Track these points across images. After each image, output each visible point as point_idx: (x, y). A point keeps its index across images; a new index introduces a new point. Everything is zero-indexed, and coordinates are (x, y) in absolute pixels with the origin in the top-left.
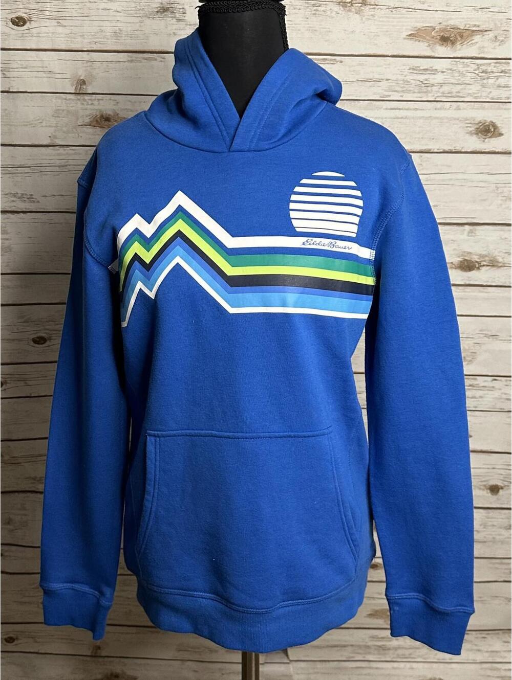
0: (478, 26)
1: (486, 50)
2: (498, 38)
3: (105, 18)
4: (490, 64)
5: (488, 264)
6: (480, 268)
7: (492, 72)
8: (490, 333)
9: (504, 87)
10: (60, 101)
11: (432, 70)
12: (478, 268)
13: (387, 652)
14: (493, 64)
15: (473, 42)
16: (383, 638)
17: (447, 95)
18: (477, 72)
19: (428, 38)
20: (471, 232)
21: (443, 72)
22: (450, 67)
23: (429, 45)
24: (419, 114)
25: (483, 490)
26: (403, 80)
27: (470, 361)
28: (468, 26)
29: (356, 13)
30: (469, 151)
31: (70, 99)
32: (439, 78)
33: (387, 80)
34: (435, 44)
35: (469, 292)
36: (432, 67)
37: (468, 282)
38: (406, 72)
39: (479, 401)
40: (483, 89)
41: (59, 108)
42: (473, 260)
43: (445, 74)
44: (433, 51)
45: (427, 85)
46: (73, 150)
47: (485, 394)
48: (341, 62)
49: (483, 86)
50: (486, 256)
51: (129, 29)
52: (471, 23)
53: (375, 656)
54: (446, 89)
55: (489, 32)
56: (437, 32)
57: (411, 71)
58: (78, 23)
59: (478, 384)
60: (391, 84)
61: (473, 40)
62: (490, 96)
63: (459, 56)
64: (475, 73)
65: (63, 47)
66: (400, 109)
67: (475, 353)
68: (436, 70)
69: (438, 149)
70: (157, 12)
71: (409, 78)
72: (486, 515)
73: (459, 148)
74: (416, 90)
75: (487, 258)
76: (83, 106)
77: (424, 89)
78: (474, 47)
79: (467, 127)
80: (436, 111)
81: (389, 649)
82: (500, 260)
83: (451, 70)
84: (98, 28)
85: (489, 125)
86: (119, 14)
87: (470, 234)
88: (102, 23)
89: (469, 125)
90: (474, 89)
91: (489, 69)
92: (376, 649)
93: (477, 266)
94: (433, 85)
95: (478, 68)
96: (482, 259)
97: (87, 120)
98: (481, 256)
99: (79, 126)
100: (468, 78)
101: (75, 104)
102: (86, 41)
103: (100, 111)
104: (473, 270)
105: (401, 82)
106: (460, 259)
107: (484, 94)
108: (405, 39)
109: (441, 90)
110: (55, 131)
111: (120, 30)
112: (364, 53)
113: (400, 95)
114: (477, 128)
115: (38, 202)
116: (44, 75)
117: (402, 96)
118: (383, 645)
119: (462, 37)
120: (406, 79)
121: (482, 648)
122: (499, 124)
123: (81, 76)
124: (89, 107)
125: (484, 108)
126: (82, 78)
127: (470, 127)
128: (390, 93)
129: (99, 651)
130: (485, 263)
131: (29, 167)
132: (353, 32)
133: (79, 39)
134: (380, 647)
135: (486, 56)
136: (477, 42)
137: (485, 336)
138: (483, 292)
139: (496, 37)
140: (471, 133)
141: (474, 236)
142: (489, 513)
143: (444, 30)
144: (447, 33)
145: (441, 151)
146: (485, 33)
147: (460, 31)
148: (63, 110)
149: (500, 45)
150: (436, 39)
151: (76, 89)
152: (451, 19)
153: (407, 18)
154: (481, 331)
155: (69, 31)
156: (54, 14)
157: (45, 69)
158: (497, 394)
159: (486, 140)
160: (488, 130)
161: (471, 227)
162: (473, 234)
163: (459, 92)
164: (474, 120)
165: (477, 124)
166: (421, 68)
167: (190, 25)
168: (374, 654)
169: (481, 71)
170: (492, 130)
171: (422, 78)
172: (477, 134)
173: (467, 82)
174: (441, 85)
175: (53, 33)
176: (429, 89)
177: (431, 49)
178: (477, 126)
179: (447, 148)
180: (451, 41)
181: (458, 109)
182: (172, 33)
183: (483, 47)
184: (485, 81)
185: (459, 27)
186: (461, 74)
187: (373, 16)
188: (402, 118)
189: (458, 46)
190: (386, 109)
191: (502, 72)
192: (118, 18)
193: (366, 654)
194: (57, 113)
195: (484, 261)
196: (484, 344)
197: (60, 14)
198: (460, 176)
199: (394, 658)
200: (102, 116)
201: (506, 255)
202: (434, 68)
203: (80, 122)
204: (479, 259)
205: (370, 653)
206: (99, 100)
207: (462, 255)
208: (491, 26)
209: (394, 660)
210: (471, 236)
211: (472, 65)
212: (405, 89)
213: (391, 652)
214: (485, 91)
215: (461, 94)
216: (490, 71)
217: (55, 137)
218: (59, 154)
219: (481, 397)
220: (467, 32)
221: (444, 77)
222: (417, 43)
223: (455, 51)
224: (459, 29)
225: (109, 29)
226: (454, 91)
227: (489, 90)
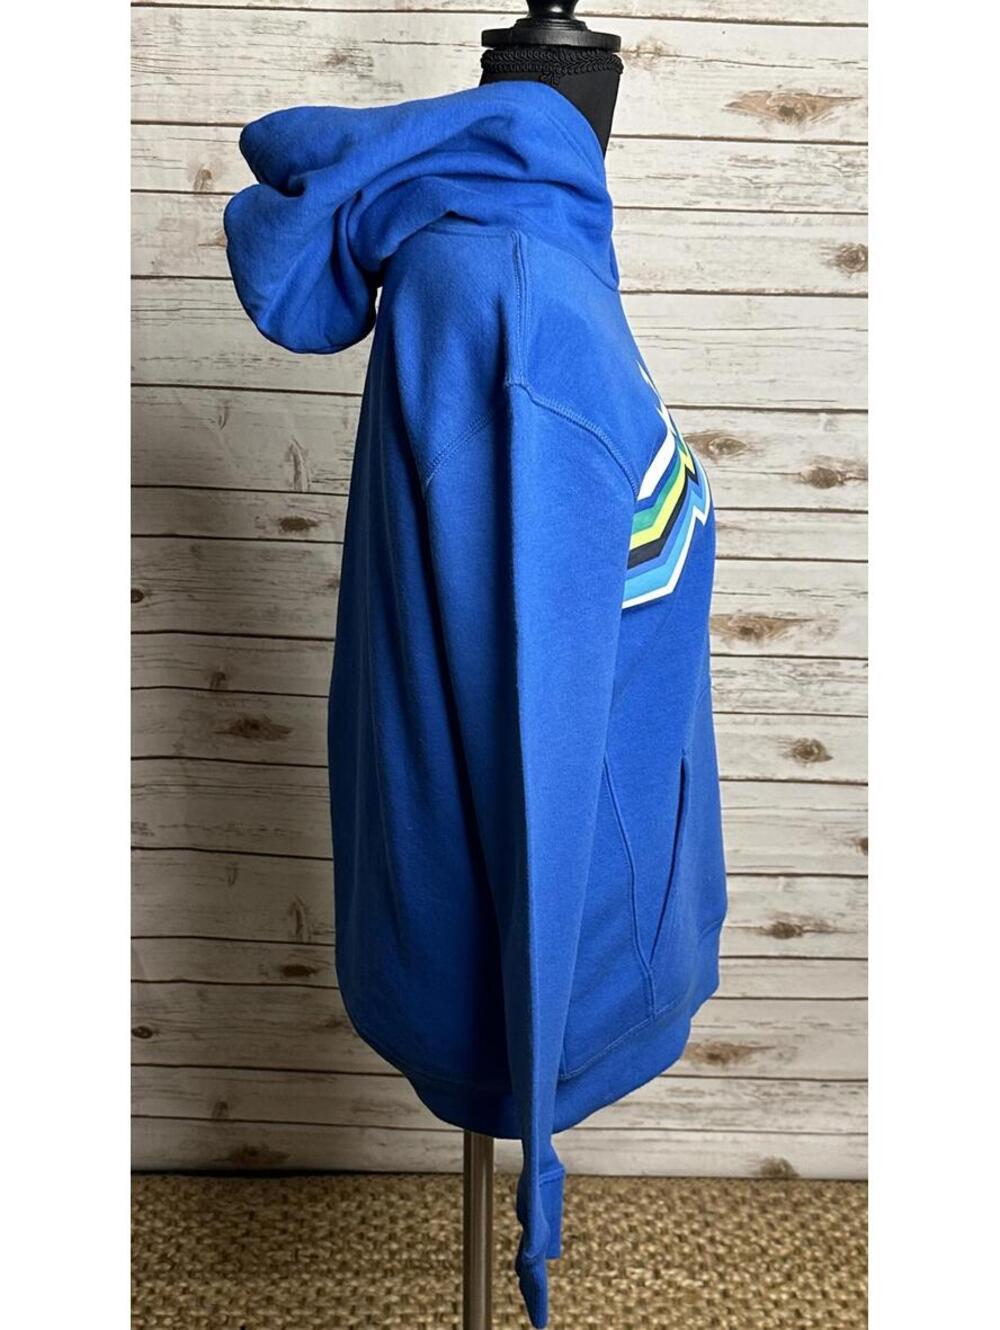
0: (840, 91)
1: (852, 130)
3: (245, 72)
4: (859, 152)
5: (857, 476)
6: (845, 482)
8: (860, 589)
10: (168, 205)
11: (768, 162)
12: (842, 483)
13: (694, 1115)
15: (832, 116)
16: (688, 1092)
17: (790, 202)
18: (838, 165)
19: (759, 109)
20: (829, 423)
21: (783, 165)
22: (794, 157)
23: (762, 122)
24: (746, 231)
25: (851, 846)
26: (721, 178)
27: (829, 634)
28: (824, 91)
29: (645, 69)
30: (826, 292)
31: (186, 202)
32: (777, 174)
33: (695, 176)
34: (771, 119)
35: (827, 522)
36: (765, 157)
37: (824, 506)
38: (726, 164)
39: (842, 700)
41: (168, 216)
42: (832, 469)
43: (788, 167)
44: (768, 131)
45: (757, 186)
46: (190, 284)
47: (853, 689)
48: (621, 147)
49: (848, 188)
50: (854, 463)
51: (282, 90)
52: (829, 86)
53: (678, 1122)
54: (788, 192)
55: (856, 101)
56: (774, 100)
57: (733, 162)
58: (199, 79)
59: (841, 673)
60: (701, 184)
61: (831, 113)
62: (859, 204)
63: (810, 139)
64: (834, 167)
65: (176, 118)
66: (715, 224)
67: (836, 621)
68: (773, 161)
69: (777, 290)
70: (328, 63)
71: (729, 174)
72: (855, 887)
73: (809, 288)
74: (741, 194)
75: (855, 467)
76: (205, 213)
77: (754, 193)
78: (835, 125)
79: (823, 254)
80: (773, 228)
81: (699, 1110)
83: (796, 161)
84: (233, 88)
85: (857, 252)
86: (266, 66)
87: (828, 428)
88: (239, 81)
89: (826, 251)
90: (835, 191)
91: (858, 161)
92: (677, 1110)
93: (840, 479)
94: (768, 186)
95: (841, 159)
96: (847, 469)
97: (213, 237)
98: (846, 463)
99: (200, 245)
100: (824, 175)
101: (194, 211)
102: (213, 108)
104: (833, 485)
105: (717, 181)
106: (813, 468)
107: (850, 201)
108: (723, 110)
109: (781, 194)
110: (161, 254)
111: (267, 91)
112: (657, 133)
113: (715, 200)
114: (839, 256)
116: (144, 163)
117: (718, 203)
118: (689, 1104)
119: (814, 108)
120: (724, 175)
121: (851, 1111)
123: (203, 165)
124: (216, 214)
125: (849, 224)
126: (205, 168)
127: (828, 254)
128: (699, 198)
129: (225, 1111)
130: (852, 475)
132: (641, 99)
133: (201, 106)
134: (684, 1106)
135: (850, 140)
136: (837, 118)
137: (853, 594)
138: (849, 522)
140: (829, 264)
141: (833, 431)
142: (860, 884)
143: (786, 97)
144: (789, 101)
145: (781, 292)
146: (850, 102)
147: (809, 98)
148: (175, 220)
150: (773, 111)
151: (196, 185)
152: (796, 79)
153: (727, 77)
154: (846, 585)
155: (185, 93)
156: (162, 64)
157: (147, 153)
159: (854, 275)
160: (854, 259)
161: (830, 417)
162: (834, 428)
163: (810, 198)
164: (833, 243)
165: (839, 249)
166: (750, 158)
167: (380, 84)
168: (674, 1119)
169: (844, 163)
170: (863, 259)
171: (750, 173)
172: (839, 265)
173: (824, 182)
174: (781, 186)
175: (159, 95)
176: (762, 191)
177: (765, 127)
178: (839, 253)
179: (791, 288)
180: (797, 114)
181: (808, 224)
182: (350, 97)
183: (849, 126)
184: (851, 180)
185: (809, 92)
186: (814, 168)
187: (672, 73)
188: (718, 238)
189: (808, 122)
190: (694, 223)
192: (265, 73)
193: (661, 1118)
194: (164, 225)
195: (851, 471)
196: (851, 606)
197: (171, 65)
198: (812, 333)
199: (707, 1124)
202: (769, 159)
203: (201, 239)
204: (842, 468)
205: (668, 1117)
207: (816, 461)
208: (861, 92)
209: (708, 1128)
210: (830, 430)
211: (830, 154)
212: (722, 192)
213: (702, 1114)
214: (851, 197)
215: (813, 201)
216: (859, 163)
217: (161, 263)
218: (166, 292)
219: (847, 693)
220: (823, 101)
221: (786, 173)
222: (742, 117)
223: (803, 131)
224: (811, 96)
225: (250, 91)
226: (802, 195)
227: (857, 195)
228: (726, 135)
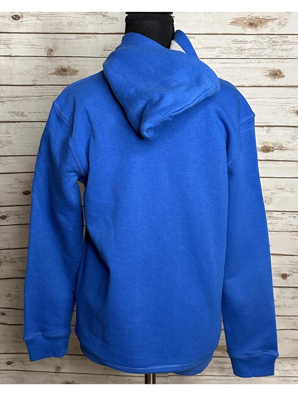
0: (270, 17)
1: (275, 30)
2: (281, 23)
3: (63, 15)
4: (277, 37)
5: (278, 148)
6: (274, 151)
7: (278, 42)
8: (280, 187)
9: (285, 50)
10: (38, 61)
11: (245, 42)
12: (272, 151)
13: (224, 370)
14: (279, 38)
15: (267, 25)
16: (222, 362)
17: (253, 55)
18: (270, 42)
19: (242, 24)
20: (268, 130)
21: (250, 42)
22: (254, 40)
23: (243, 28)
24: (237, 65)
25: (278, 276)
26: (228, 47)
27: (268, 203)
28: (264, 17)
30: (266, 85)
31: (44, 60)
32: (248, 46)
33: (219, 47)
34: (246, 27)
35: (267, 164)
36: (244, 40)
37: (266, 159)
38: (230, 42)
39: (273, 226)
40: (273, 51)
41: (38, 65)
42: (269, 146)
43: (251, 43)
44: (245, 31)
45: (242, 50)
46: (46, 87)
47: (277, 222)
48: (194, 38)
49: (273, 50)
50: (277, 144)
51: (77, 21)
52: (266, 15)
53: (217, 373)
54: (252, 51)
55: (276, 20)
56: (247, 20)
57: (233, 42)
58: (48, 18)
59: (273, 216)
60: (222, 49)
61: (267, 24)
62: (278, 55)
63: (260, 33)
64: (269, 43)
65: (40, 32)
66: (227, 63)
67: (271, 198)
68: (247, 41)
69: (249, 85)
71: (232, 46)
72: (280, 291)
73: (260, 85)
74: (236, 53)
75: (277, 145)
76: (51, 63)
77: (240, 52)
78: (268, 28)
79: (265, 72)
80: (247, 64)
81: (225, 369)
82: (285, 146)
83: (255, 41)
84: (59, 21)
85: (277, 71)
87: (267, 132)
88: (62, 18)
89: (266, 71)
90: (268, 51)
91: (277, 40)
92: (218, 369)
93: (272, 149)
94: (245, 50)
95: (270, 40)
96: (274, 146)
97: (54, 71)
98: (274, 144)
99: (49, 74)
100: (265, 45)
101: (47, 63)
102: (53, 28)
103: (61, 66)
104: (270, 152)
105: (228, 48)
106: (262, 146)
107: (274, 54)
108: (229, 24)
109: (250, 52)
110: (36, 77)
111: (72, 21)
112: (206, 33)
113: (227, 55)
114: (270, 73)
115: (26, 116)
116: (30, 47)
117: (227, 56)
118: (222, 366)
119: (261, 23)
120: (230, 46)
121: (279, 369)
122: (282, 71)
123: (50, 47)
124: (54, 64)
125: (273, 62)
126: (51, 48)
127: (266, 73)
128: (221, 54)
129: (60, 370)
130: (276, 148)
131: (21, 97)
132: (200, 21)
133: (49, 27)
134: (220, 367)
135: (275, 33)
136: (269, 26)
137: (277, 189)
138: (275, 164)
139: (280, 22)
140: (267, 76)
141: (269, 133)
142: (281, 290)
143: (251, 19)
144: (253, 21)
145: (250, 86)
146: (274, 20)
147: (260, 19)
148: (40, 66)
149: (282, 27)
150: (247, 24)
151: (47, 54)
154: (275, 186)
155: (43, 23)
157: (31, 44)
158: (284, 221)
159: (276, 80)
160: (276, 74)
161: (268, 128)
162: (269, 132)
163: (260, 53)
164: (268, 69)
165: (270, 71)
166: (239, 40)
167: (110, 19)
169: (272, 41)
170: (279, 74)
171: (239, 46)
172: (270, 76)
173: (264, 48)
174: (250, 49)
175: (35, 24)
176: (243, 52)
177: (244, 30)
178: (270, 72)
179: (253, 85)
180: (255, 25)
181: (259, 62)
182: (100, 23)
183: (273, 28)
184: (274, 47)
185: (259, 17)
186: (261, 43)
188: (228, 68)
189: (259, 28)
190: (219, 63)
191: (284, 42)
192: (71, 15)
193: (212, 371)
194: (37, 68)
195: (276, 147)
196: (277, 193)
198: (261, 100)
199: (228, 374)
200: (62, 69)
201: (288, 143)
202: (246, 40)
203: (49, 72)
204: (272, 145)
205: (214, 371)
206: (60, 60)
207: (263, 143)
208: (277, 17)
210: (268, 133)
211: (267, 38)
212: (229, 52)
213: (226, 370)
214: (275, 53)
215: (261, 55)
216: (277, 41)
217: (36, 81)
218: (38, 90)
219: (276, 223)
220: (264, 20)
221: (251, 45)
222: (236, 27)
223: (257, 31)
224: (259, 18)
225: (66, 21)
226: (257, 52)
227: (277, 52)
228: (230, 33)
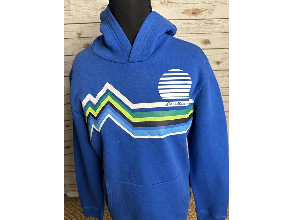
0: (204, 8)
1: (206, 16)
3: (84, 12)
7: (208, 24)
9: (212, 28)
10: (73, 41)
11: (190, 24)
17: (194, 31)
19: (188, 13)
21: (193, 24)
23: (189, 16)
26: (181, 27)
28: (201, 8)
29: (166, 6)
31: (76, 40)
32: (192, 26)
34: (191, 15)
38: (182, 25)
41: (73, 43)
45: (188, 29)
49: (206, 28)
51: (93, 15)
54: (194, 29)
55: (207, 10)
56: (191, 11)
58: (75, 14)
61: (202, 13)
62: (208, 31)
63: (198, 19)
65: (72, 23)
66: (180, 37)
70: (101, 9)
71: (183, 26)
74: (185, 30)
76: (81, 42)
77: (187, 30)
78: (203, 16)
79: (201, 41)
80: (191, 37)
83: (195, 23)
85: (207, 41)
86: (89, 10)
88: (83, 14)
90: (203, 29)
91: (207, 22)
94: (190, 29)
95: (204, 23)
97: (83, 46)
101: (79, 42)
102: (79, 20)
103: (87, 43)
107: (206, 31)
110: (73, 50)
111: (90, 16)
113: (180, 32)
116: (67, 33)
119: (199, 12)
122: (210, 40)
124: (83, 42)
125: (205, 35)
126: (79, 33)
132: (165, 12)
133: (77, 20)
135: (206, 18)
139: (209, 12)
140: (202, 43)
143: (193, 10)
148: (75, 44)
149: (211, 14)
150: (191, 13)
151: (78, 36)
152: (196, 6)
153: (182, 7)
155: (73, 17)
156: (67, 11)
157: (67, 31)
159: (206, 45)
164: (203, 39)
166: (187, 23)
171: (187, 26)
172: (204, 43)
173: (201, 27)
174: (193, 28)
175: (68, 18)
176: (189, 30)
178: (204, 41)
180: (196, 14)
181: (198, 36)
183: (206, 15)
184: (206, 27)
186: (199, 25)
187: (171, 6)
189: (198, 15)
191: (211, 23)
192: (89, 12)
194: (73, 45)
197: (69, 11)
200: (87, 45)
203: (81, 47)
206: (86, 39)
208: (208, 8)
211: (202, 21)
212: (181, 30)
215: (199, 31)
217: (73, 52)
220: (201, 11)
222: (185, 15)
223: (197, 17)
224: (198, 10)
225: (86, 16)
226: (197, 30)
227: (207, 29)
228: (182, 19)
